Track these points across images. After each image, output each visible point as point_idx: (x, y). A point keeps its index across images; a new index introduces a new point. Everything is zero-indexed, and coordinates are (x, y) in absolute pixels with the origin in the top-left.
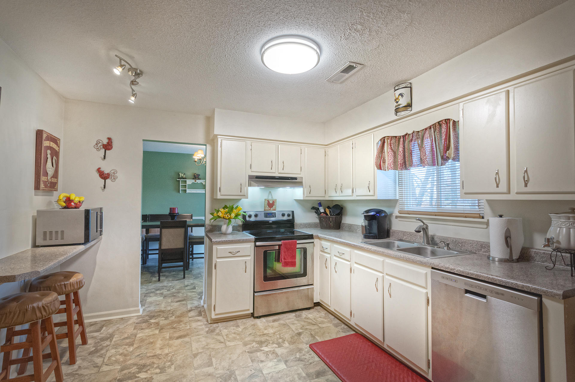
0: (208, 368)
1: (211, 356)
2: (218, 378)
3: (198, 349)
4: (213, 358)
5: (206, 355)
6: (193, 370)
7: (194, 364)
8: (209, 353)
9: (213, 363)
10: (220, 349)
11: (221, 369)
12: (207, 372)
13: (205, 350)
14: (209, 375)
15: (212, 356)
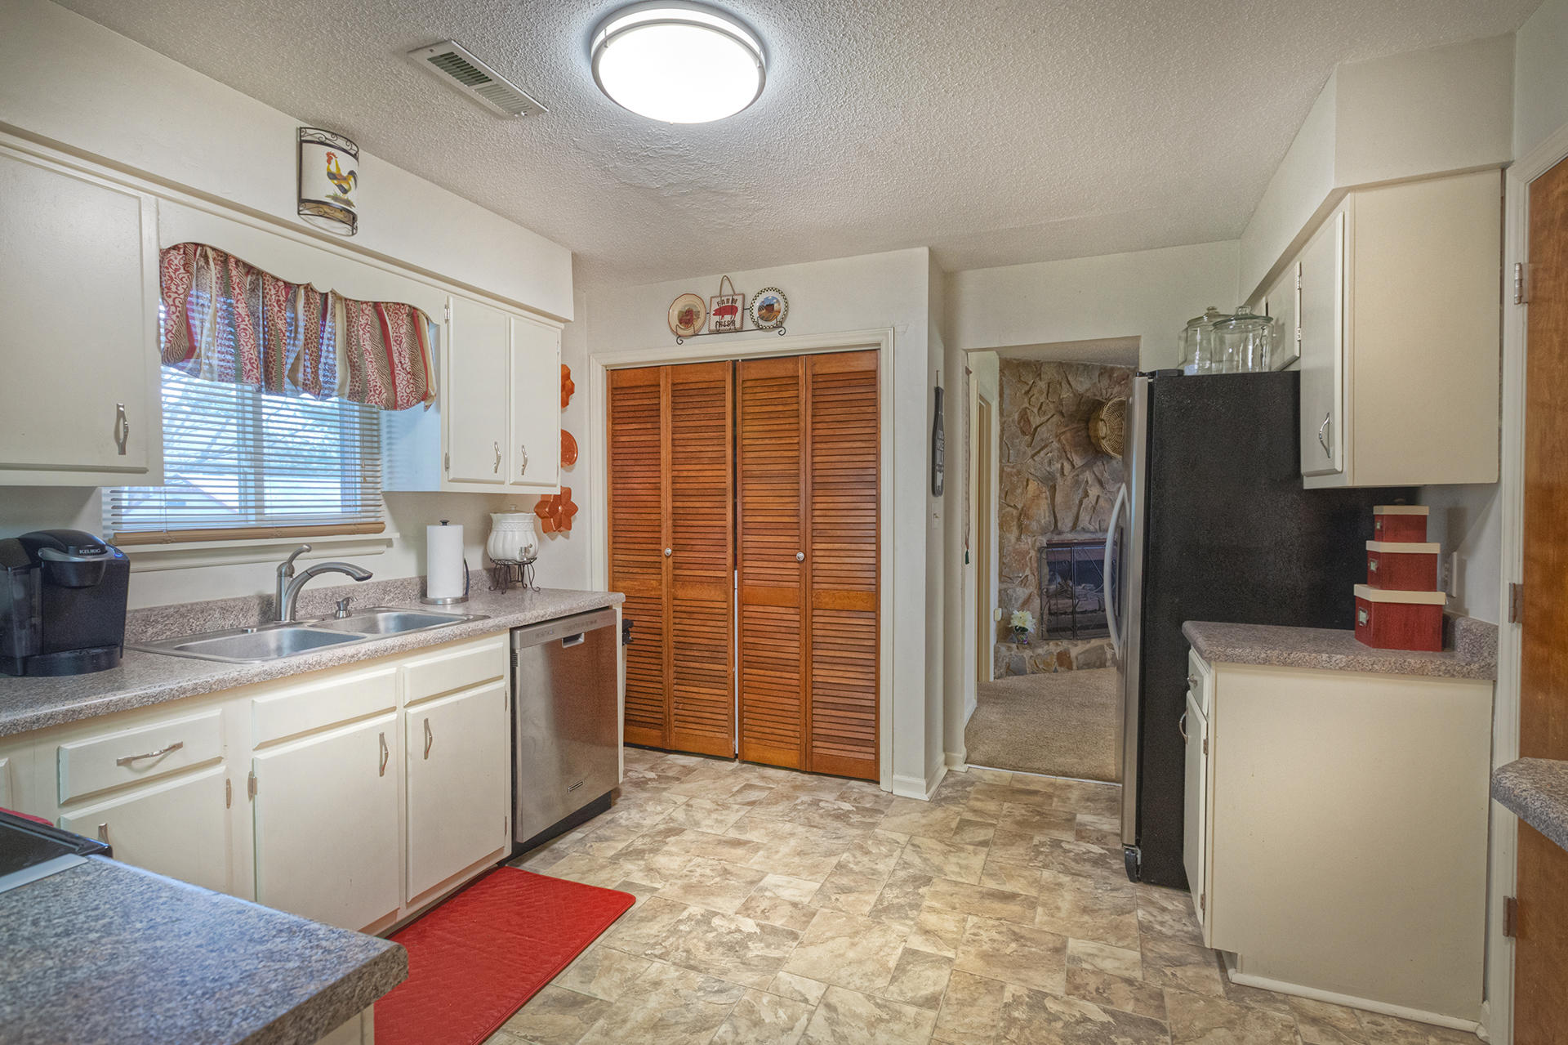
0: (921, 949)
1: (893, 977)
2: (912, 919)
3: (915, 1019)
4: (890, 969)
5: (903, 988)
6: (957, 961)
7: (947, 977)
8: (891, 988)
9: (899, 955)
10: (852, 986)
11: (893, 931)
12: (927, 940)
13: (897, 1006)
14: (927, 932)
15: (890, 976)
